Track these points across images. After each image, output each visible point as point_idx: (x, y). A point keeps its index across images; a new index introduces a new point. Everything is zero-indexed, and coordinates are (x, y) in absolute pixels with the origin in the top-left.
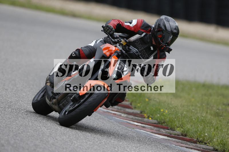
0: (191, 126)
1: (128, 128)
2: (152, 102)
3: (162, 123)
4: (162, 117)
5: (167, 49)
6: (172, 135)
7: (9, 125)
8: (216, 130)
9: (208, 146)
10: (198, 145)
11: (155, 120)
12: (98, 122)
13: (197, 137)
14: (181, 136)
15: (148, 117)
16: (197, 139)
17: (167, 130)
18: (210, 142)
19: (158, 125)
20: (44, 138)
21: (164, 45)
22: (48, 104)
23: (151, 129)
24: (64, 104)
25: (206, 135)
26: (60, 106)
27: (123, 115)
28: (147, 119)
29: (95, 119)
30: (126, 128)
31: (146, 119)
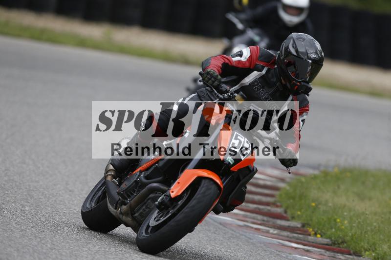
0: (389, 248)
1: (280, 254)
2: (322, 208)
3: (339, 244)
4: (338, 232)
7: (76, 252)
11: (327, 238)
12: (229, 243)
15: (316, 234)
19: (332, 247)
21: (298, 82)
22: (114, 213)
23: (321, 254)
24: (142, 212)
26: (136, 217)
27: (272, 231)
28: (313, 238)
29: (224, 238)
30: (278, 252)
31: (311, 238)
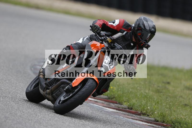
0: (136, 101)
3: (111, 98)
5: (146, 46)
6: (120, 108)
8: (157, 104)
9: (150, 117)
10: (142, 117)
11: (105, 96)
13: (141, 110)
14: (128, 110)
16: (141, 111)
17: (116, 104)
18: (152, 115)
19: (108, 100)
20: (13, 111)
21: (144, 42)
23: (103, 103)
24: (57, 94)
25: (149, 109)
26: (54, 96)
